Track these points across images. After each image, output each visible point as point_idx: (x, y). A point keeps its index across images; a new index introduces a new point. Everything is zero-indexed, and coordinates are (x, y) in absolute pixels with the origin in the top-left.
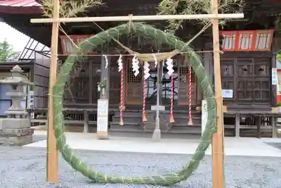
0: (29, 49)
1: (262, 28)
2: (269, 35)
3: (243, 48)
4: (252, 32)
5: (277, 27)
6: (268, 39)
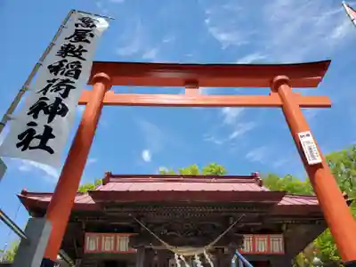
2: (281, 239)
3: (260, 251)
5: (285, 232)
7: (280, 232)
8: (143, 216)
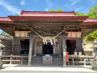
0: (4, 35)
1: (78, 31)
2: (80, 33)
3: (73, 37)
4: (75, 32)
5: (82, 31)
6: (80, 34)
7: (81, 31)
8: (32, 26)
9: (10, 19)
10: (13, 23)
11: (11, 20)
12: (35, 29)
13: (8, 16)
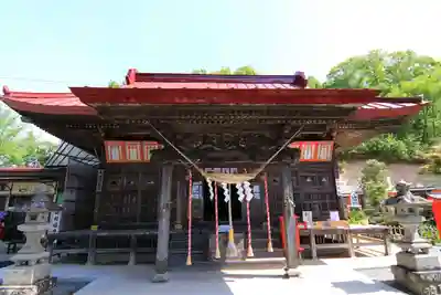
2: (330, 146)
5: (335, 139)
9: (82, 101)
10: (95, 113)
11: (83, 105)
12: (178, 137)
13: (72, 89)
